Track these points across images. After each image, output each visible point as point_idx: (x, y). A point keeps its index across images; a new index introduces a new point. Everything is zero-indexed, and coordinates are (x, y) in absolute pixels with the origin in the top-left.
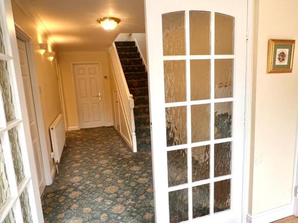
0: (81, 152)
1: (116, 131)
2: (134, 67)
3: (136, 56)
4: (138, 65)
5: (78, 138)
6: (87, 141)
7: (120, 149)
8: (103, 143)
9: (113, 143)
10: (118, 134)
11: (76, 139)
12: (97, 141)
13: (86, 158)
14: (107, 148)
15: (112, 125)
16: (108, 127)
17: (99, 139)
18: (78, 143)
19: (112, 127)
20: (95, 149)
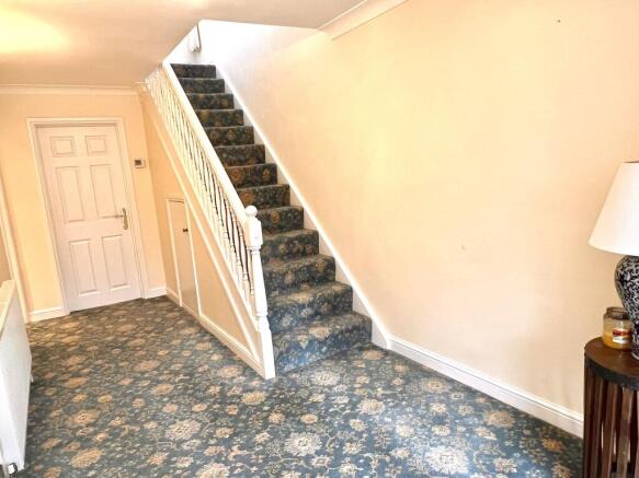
0: (92, 397)
1: (181, 309)
2: (225, 132)
3: (225, 103)
4: (235, 127)
5: (68, 345)
6: (101, 352)
7: (220, 373)
8: (154, 356)
9: (186, 353)
10: (192, 321)
11: (63, 351)
12: (134, 349)
13: (117, 422)
14: (177, 373)
15: (165, 293)
16: (152, 300)
17: (139, 341)
18: (74, 361)
19: (164, 298)
20: (137, 379)
